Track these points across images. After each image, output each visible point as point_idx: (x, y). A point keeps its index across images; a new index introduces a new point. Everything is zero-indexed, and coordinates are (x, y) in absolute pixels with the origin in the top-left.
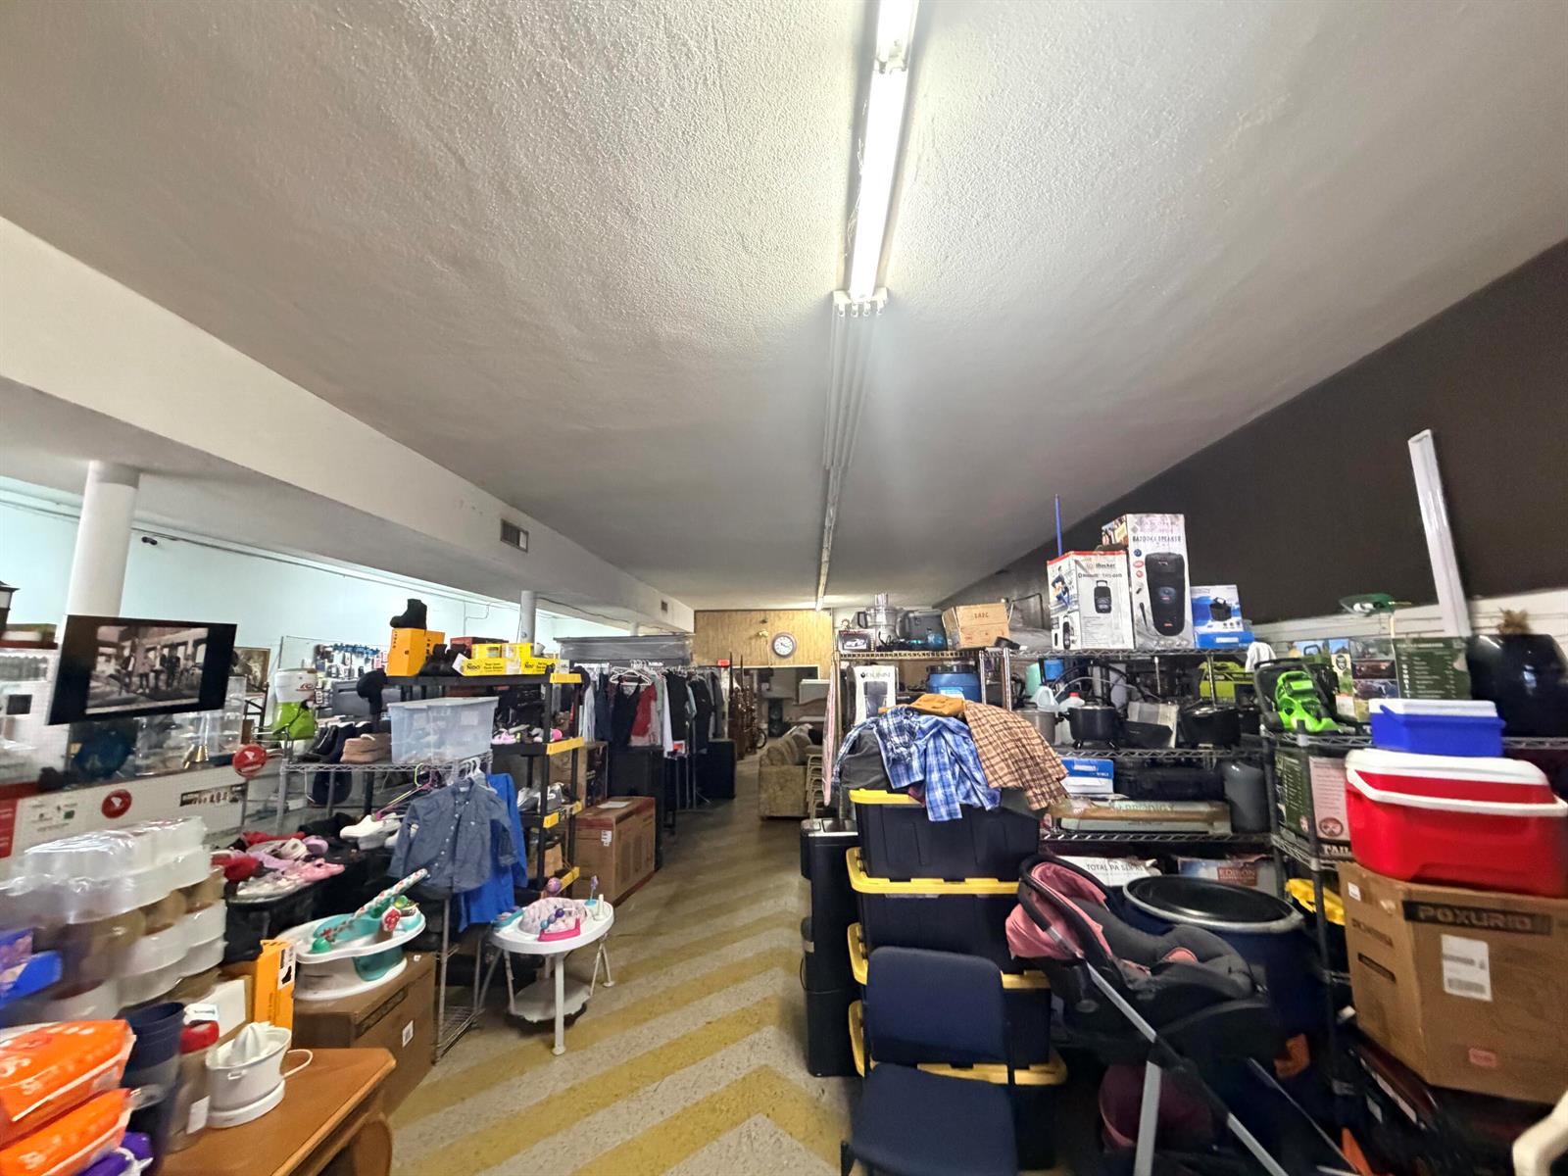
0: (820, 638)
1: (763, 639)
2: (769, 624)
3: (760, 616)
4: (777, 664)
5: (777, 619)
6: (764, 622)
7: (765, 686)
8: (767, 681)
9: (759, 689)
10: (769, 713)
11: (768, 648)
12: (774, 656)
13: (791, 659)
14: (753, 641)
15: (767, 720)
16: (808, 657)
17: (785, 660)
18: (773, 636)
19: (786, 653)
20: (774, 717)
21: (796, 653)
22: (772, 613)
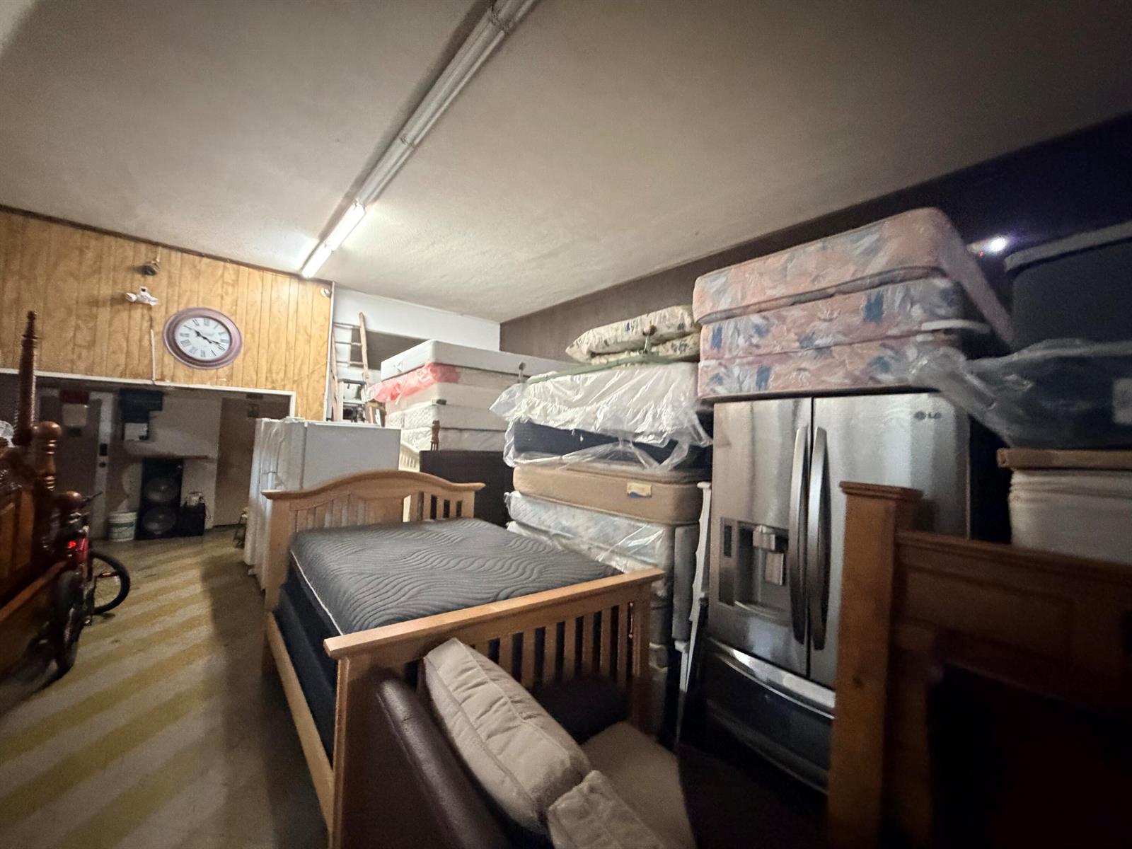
0: (302, 338)
1: (138, 313)
2: (162, 276)
3: (143, 255)
4: (179, 378)
5: (187, 272)
6: (147, 271)
7: (135, 431)
8: (143, 417)
9: (119, 436)
10: (143, 488)
11: (155, 339)
12: (169, 360)
13: (223, 371)
14: (104, 314)
15: (137, 503)
16: (270, 371)
17: (200, 373)
18: (173, 311)
19: (209, 357)
20: (156, 497)
21: (238, 361)
22: (176, 256)
